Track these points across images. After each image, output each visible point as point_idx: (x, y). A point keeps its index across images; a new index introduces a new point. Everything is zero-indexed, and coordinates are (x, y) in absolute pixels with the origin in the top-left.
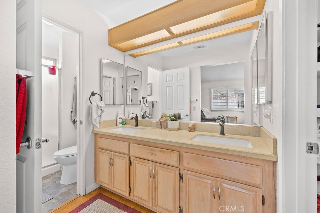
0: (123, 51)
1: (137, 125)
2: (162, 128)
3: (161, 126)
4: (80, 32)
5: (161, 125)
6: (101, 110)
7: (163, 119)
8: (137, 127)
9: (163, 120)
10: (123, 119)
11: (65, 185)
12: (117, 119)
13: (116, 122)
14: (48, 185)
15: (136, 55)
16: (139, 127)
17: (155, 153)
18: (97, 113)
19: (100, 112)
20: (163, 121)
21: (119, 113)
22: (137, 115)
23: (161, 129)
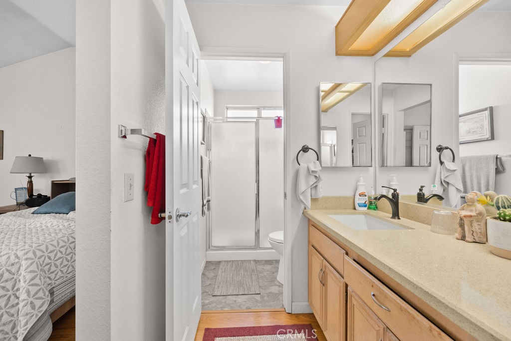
0: (370, 53)
1: (396, 215)
2: (467, 239)
3: (463, 229)
4: (284, 56)
5: (462, 226)
6: (316, 177)
7: (471, 211)
8: (396, 220)
9: (473, 214)
10: (370, 198)
11: (280, 283)
12: (354, 196)
13: (352, 201)
14: (265, 274)
15: (408, 50)
16: (403, 220)
17: (389, 308)
18: (307, 182)
19: (312, 180)
20: (471, 216)
21: (358, 183)
22: (395, 190)
23: (463, 238)
